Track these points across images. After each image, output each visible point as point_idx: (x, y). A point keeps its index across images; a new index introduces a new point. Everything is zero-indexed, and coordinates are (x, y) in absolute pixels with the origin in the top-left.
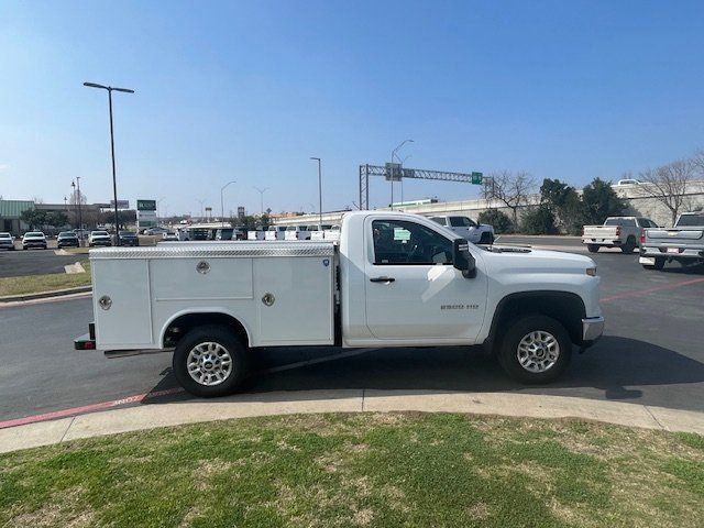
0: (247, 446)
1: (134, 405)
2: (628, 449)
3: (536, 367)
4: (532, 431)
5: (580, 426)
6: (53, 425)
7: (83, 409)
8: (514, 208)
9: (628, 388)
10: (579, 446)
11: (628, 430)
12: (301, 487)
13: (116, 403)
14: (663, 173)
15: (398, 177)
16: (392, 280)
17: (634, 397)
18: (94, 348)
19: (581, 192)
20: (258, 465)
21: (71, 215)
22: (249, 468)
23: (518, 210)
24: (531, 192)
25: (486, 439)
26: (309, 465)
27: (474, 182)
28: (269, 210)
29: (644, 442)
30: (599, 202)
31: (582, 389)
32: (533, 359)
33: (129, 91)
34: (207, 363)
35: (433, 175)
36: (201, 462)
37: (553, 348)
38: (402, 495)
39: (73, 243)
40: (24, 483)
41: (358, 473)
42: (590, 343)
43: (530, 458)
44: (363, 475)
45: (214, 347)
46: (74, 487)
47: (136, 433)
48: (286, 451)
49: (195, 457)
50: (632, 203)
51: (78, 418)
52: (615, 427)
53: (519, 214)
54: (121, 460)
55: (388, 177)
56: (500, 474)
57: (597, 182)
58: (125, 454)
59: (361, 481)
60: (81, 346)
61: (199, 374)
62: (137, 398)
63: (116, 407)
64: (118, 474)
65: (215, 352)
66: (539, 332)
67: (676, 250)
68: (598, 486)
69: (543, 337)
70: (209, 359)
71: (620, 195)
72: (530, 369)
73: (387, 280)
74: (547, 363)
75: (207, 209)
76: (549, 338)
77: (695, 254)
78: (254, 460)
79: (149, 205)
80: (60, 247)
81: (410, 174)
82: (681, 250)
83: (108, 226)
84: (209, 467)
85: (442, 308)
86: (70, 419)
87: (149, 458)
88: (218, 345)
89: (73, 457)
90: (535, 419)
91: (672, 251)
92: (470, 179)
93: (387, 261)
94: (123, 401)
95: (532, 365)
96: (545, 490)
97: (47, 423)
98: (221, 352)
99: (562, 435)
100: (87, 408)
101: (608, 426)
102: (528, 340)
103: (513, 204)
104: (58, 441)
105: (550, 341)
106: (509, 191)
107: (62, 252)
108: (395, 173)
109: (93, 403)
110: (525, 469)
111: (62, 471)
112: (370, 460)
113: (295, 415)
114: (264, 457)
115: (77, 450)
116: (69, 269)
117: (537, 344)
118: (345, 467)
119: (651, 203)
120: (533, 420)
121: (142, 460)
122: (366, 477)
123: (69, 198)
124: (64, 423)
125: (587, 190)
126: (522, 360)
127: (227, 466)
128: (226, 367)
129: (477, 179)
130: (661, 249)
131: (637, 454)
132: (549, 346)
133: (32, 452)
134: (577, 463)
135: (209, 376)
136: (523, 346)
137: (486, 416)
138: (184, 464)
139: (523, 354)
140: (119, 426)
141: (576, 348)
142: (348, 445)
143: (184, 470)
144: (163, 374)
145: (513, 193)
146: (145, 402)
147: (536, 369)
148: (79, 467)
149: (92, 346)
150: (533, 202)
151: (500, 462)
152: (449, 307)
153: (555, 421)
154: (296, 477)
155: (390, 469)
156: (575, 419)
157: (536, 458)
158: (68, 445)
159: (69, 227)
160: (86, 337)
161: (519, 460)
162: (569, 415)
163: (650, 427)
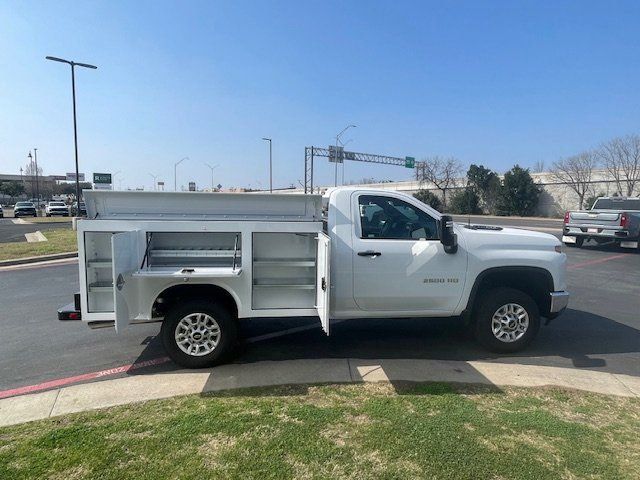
0: (249, 418)
1: (120, 376)
2: (613, 417)
3: (508, 337)
4: (518, 400)
5: (561, 394)
6: (37, 398)
7: (67, 381)
8: (444, 190)
9: (591, 356)
10: (567, 414)
11: (606, 398)
12: (315, 463)
13: (101, 374)
14: (573, 163)
15: (341, 159)
16: (378, 254)
17: (599, 365)
18: (80, 318)
19: (502, 177)
20: (264, 439)
21: (27, 185)
22: (256, 444)
23: (447, 192)
24: (459, 176)
25: (479, 408)
26: (316, 439)
27: (407, 166)
28: (220, 186)
29: (624, 410)
30: (517, 187)
31: (550, 358)
32: (505, 330)
33: (92, 67)
34: (196, 334)
35: (371, 159)
36: (204, 436)
37: (523, 320)
38: (419, 469)
39: (30, 212)
40: (17, 465)
41: (368, 447)
42: (556, 315)
43: (528, 427)
44: (374, 449)
45: (203, 318)
46: (74, 469)
47: (128, 407)
48: (289, 423)
49: (197, 432)
50: (546, 188)
51: (64, 390)
52: (593, 394)
53: (447, 195)
54: (119, 437)
55: (331, 158)
56: (506, 445)
57: (517, 168)
58: (122, 429)
59: (373, 455)
60: (65, 316)
61: (187, 345)
62: (122, 369)
63: (102, 379)
64: (118, 453)
65: (204, 323)
66: (512, 305)
67: (595, 231)
68: (604, 456)
69: (515, 309)
70: (198, 330)
71: (536, 181)
72: (502, 339)
73: (373, 254)
74: (517, 333)
75: (159, 184)
76: (520, 311)
77: (612, 234)
78: (259, 433)
79: (104, 179)
80: (16, 217)
81: (351, 157)
82: (600, 230)
83: (64, 197)
84: (214, 443)
85: (426, 281)
86: (54, 392)
87: (147, 434)
88: (207, 316)
89: (67, 434)
90: (517, 388)
91: (592, 231)
92: (404, 163)
93: (373, 236)
94: (108, 372)
95: (504, 336)
96: (556, 462)
97: (30, 397)
98: (210, 323)
99: (547, 404)
100: (71, 379)
101: (586, 394)
102: (501, 312)
103: (443, 186)
104: (47, 416)
105: (521, 313)
106: (440, 175)
107: (20, 221)
108: (337, 155)
109: (76, 374)
110: (527, 438)
111: (56, 450)
112: (376, 433)
113: (287, 385)
114: (269, 431)
115: (69, 426)
116: (29, 237)
117: (510, 316)
118: (353, 439)
119: (562, 188)
120: (516, 389)
121: (141, 436)
122: (377, 452)
123: (24, 169)
124: (49, 396)
125: (508, 175)
126: (495, 331)
127: (233, 442)
128: (214, 338)
129: (410, 163)
130: (583, 229)
131: (623, 422)
132: (520, 317)
133: (19, 428)
134: (574, 432)
135: (197, 346)
136: (496, 317)
137: (472, 385)
138: (188, 440)
139: (496, 325)
140: (109, 399)
141: (543, 320)
142: (348, 417)
143: (188, 448)
144: (144, 343)
145: (443, 177)
146: (132, 372)
147: (507, 339)
148: (75, 445)
149: (77, 316)
150: (461, 185)
151: (502, 432)
152: (431, 281)
153: (536, 389)
154: (308, 453)
155: (399, 441)
156: (555, 387)
157: (534, 427)
158: (58, 421)
159: (25, 197)
160: (71, 308)
161: (519, 430)
162: (547, 383)
163: (624, 395)
